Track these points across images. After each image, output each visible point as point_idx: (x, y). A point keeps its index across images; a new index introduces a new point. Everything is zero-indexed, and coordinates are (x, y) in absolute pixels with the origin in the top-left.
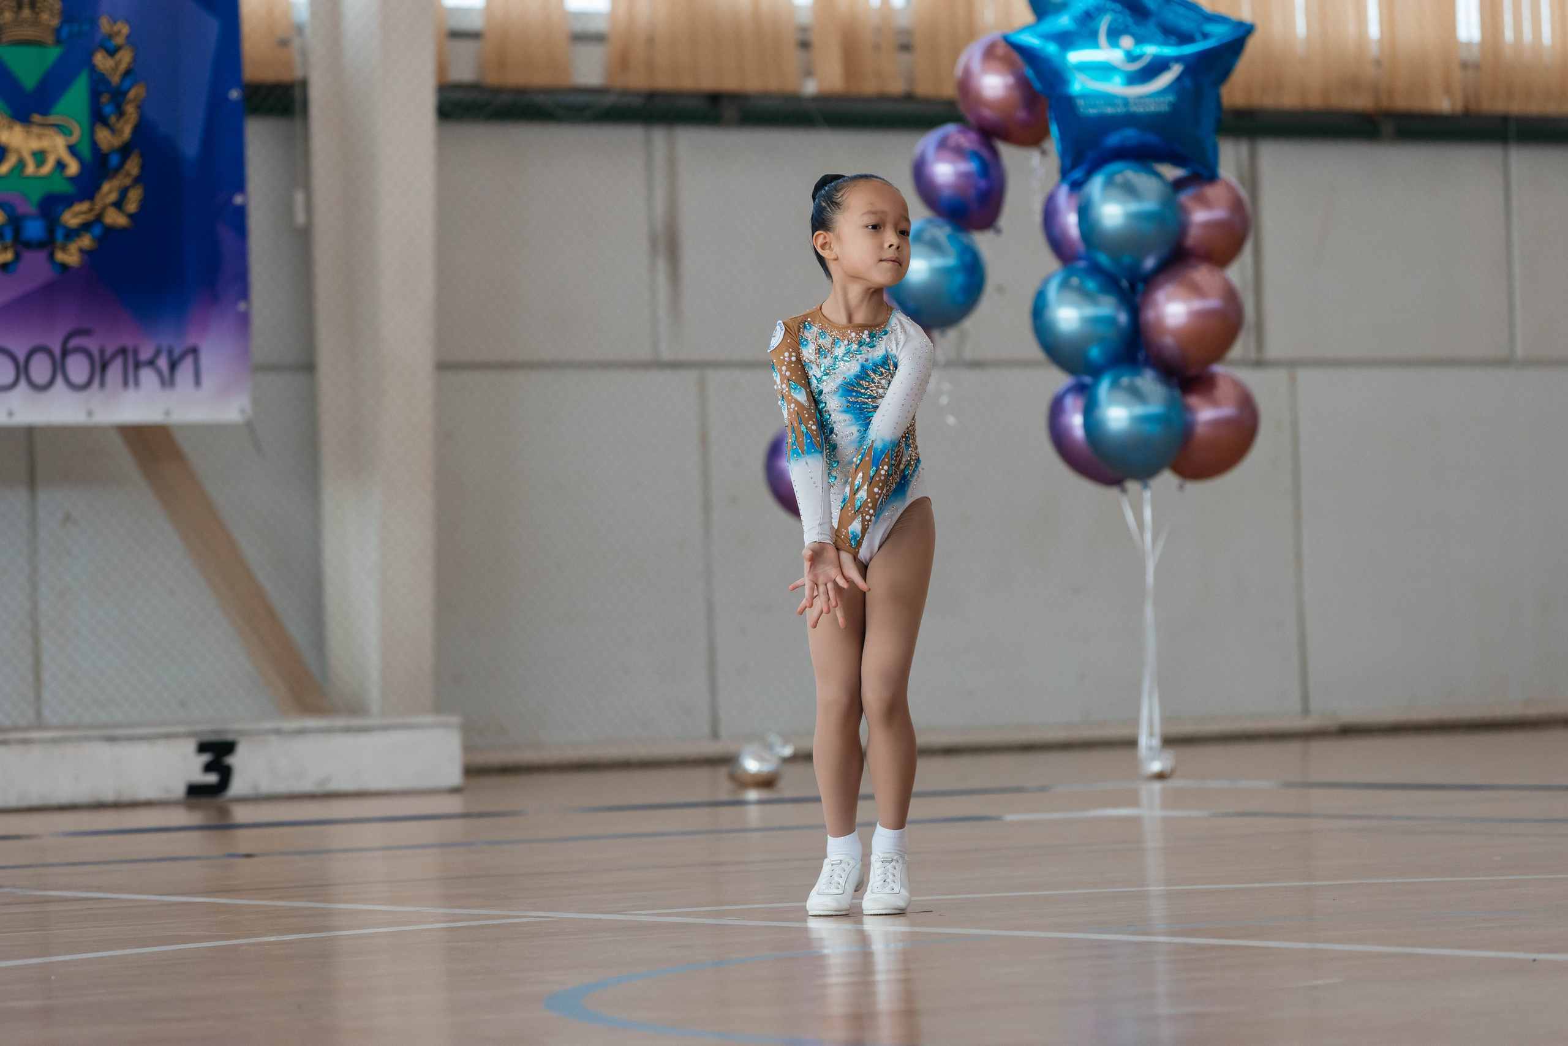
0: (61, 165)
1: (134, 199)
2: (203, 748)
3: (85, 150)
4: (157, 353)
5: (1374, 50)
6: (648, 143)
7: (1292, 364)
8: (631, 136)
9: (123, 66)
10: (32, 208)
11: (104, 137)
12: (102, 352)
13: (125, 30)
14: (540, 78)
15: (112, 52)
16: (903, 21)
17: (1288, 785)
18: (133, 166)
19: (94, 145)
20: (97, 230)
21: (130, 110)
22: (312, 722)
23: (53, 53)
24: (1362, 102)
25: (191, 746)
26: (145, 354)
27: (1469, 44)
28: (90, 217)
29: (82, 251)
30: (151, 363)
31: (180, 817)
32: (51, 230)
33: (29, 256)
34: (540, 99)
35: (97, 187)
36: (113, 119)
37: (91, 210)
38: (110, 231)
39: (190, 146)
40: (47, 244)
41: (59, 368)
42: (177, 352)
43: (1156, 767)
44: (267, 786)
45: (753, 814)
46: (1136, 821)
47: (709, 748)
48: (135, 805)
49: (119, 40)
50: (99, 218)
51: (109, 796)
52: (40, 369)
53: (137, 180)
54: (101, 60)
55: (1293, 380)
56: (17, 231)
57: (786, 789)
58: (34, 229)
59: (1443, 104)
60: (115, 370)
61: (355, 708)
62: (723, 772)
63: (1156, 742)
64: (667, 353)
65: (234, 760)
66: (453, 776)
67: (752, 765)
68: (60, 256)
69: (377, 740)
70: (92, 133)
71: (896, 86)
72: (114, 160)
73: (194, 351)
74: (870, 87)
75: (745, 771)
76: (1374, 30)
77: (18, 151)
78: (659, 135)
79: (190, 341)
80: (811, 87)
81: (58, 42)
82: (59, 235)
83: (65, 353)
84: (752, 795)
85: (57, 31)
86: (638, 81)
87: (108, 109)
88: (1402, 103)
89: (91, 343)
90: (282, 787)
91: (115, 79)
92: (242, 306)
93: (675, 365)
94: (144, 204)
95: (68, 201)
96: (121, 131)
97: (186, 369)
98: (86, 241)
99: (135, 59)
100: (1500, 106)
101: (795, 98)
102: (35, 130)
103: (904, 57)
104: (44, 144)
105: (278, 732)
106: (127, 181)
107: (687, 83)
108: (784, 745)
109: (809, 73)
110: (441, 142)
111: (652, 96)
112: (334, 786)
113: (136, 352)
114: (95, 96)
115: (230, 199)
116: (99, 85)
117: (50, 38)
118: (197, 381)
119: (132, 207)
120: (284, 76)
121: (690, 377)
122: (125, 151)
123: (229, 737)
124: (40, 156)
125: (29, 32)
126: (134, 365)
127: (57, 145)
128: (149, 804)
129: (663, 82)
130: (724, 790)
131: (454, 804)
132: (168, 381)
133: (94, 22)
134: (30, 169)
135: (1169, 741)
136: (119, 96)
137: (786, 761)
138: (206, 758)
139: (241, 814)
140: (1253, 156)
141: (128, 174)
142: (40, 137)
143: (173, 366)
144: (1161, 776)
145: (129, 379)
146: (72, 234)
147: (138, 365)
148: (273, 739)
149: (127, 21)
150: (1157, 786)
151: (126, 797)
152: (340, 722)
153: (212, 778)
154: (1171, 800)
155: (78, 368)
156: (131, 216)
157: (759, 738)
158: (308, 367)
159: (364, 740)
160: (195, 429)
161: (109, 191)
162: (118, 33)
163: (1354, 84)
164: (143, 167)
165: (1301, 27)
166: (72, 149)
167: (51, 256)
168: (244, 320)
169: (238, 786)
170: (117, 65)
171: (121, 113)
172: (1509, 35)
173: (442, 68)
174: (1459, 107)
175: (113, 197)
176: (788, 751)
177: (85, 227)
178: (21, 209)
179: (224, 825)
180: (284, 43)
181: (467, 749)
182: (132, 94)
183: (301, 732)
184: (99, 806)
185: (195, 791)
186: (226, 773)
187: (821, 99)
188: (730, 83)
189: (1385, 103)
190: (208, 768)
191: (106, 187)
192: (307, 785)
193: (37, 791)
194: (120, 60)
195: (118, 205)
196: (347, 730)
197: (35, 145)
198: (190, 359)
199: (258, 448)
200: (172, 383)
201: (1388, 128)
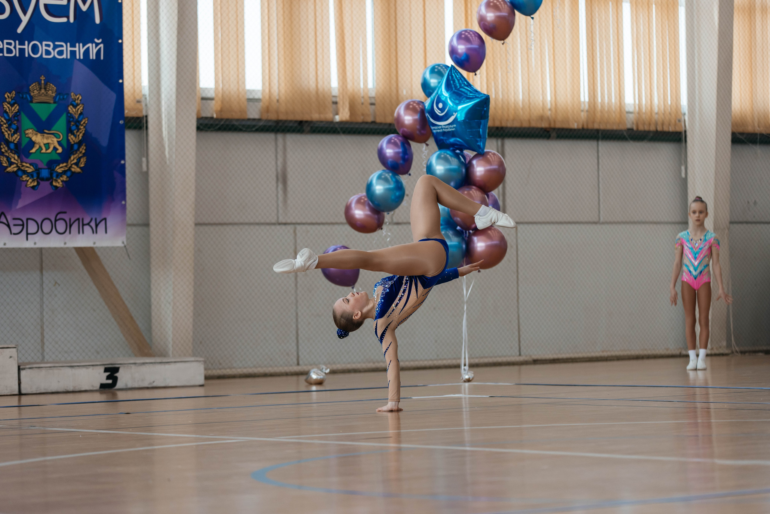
0: (55, 149)
1: (83, 160)
2: (106, 370)
3: (65, 144)
4: (91, 220)
5: (549, 106)
6: (276, 140)
8: (270, 137)
9: (79, 112)
10: (44, 166)
11: (72, 138)
12: (70, 220)
13: (80, 98)
14: (236, 116)
15: (75, 107)
16: (373, 94)
17: (516, 384)
18: (83, 149)
19: (68, 140)
20: (69, 174)
21: (82, 128)
22: (148, 360)
23: (53, 106)
24: (544, 125)
25: (102, 369)
26: (86, 222)
27: (584, 103)
28: (66, 169)
29: (62, 181)
30: (88, 224)
31: (98, 397)
32: (51, 174)
33: (42, 183)
34: (236, 123)
35: (70, 157)
36: (75, 132)
37: (66, 166)
38: (73, 173)
39: (104, 142)
40: (50, 179)
41: (54, 226)
42: (98, 220)
43: (467, 377)
44: (131, 384)
45: (314, 395)
46: (460, 398)
47: (296, 369)
48: (80, 392)
49: (78, 102)
50: (69, 169)
51: (71, 389)
52: (47, 226)
53: (84, 155)
54: (71, 109)
56: (38, 174)
57: (326, 386)
58: (45, 173)
59: (575, 125)
60: (75, 227)
61: (163, 354)
62: (302, 378)
63: (467, 368)
64: (281, 220)
65: (119, 375)
66: (201, 380)
67: (314, 376)
68: (54, 184)
69: (172, 367)
70: (67, 136)
71: (370, 119)
72: (76, 147)
73: (105, 219)
74: (360, 119)
75: (311, 378)
76: (549, 98)
77: (39, 143)
78: (280, 137)
79: (104, 216)
80: (337, 118)
81: (55, 102)
82: (55, 175)
83: (56, 220)
84: (314, 388)
85: (54, 98)
86: (273, 117)
87: (74, 128)
88: (558, 125)
89: (66, 217)
90: (136, 385)
91: (76, 116)
92: (123, 202)
93: (285, 224)
94: (86, 163)
95: (58, 163)
96: (78, 136)
97: (102, 226)
98: (64, 178)
99: (84, 110)
100: (597, 126)
101: (332, 122)
102: (46, 135)
103: (373, 107)
104: (49, 141)
105: (135, 364)
106: (80, 155)
107: (291, 117)
108: (326, 369)
109: (337, 114)
110: (198, 138)
111: (278, 122)
112: (155, 384)
113: (83, 220)
114: (68, 122)
115: (119, 162)
116: (70, 117)
117: (52, 102)
118: (106, 231)
119: (82, 165)
120: (140, 115)
121: (290, 228)
122: (80, 144)
123: (117, 366)
124: (47, 145)
125: (44, 99)
126: (82, 226)
127: (54, 142)
128: (86, 391)
129: (282, 117)
130: (303, 386)
131: (200, 392)
132: (95, 231)
133: (68, 94)
134: (44, 151)
135: (472, 366)
136: (78, 123)
137: (326, 374)
138: (108, 374)
139: (121, 396)
140: (503, 145)
141: (81, 153)
142: (47, 138)
143: (97, 226)
144: (469, 381)
145: (80, 231)
146: (59, 175)
147: (83, 225)
148: (133, 366)
149: (81, 94)
150: (467, 384)
151: (77, 389)
152: (158, 360)
153: (110, 381)
154: (472, 391)
155: (61, 226)
156: (81, 168)
157: (316, 365)
158: (147, 225)
159: (167, 366)
160: (105, 249)
161: (73, 158)
162: (78, 99)
163: (542, 118)
164: (86, 150)
166: (59, 142)
167: (51, 184)
168: (124, 207)
169: (119, 385)
170: (77, 111)
171: (79, 129)
172: (599, 99)
173: (198, 113)
174: (580, 127)
175: (75, 161)
176: (328, 371)
177: (64, 172)
178: (40, 166)
179: (114, 401)
180: (139, 102)
181: (206, 369)
182: (83, 122)
183: (144, 364)
184: (67, 392)
185: (103, 386)
186: (115, 380)
187: (341, 123)
188: (306, 118)
189: (553, 125)
190: (108, 378)
191: (72, 158)
192: (146, 385)
193: (44, 386)
194: (78, 109)
195: (77, 164)
196: (161, 363)
197: (46, 141)
198: (103, 222)
199: (129, 256)
200: (96, 232)
201: (554, 134)
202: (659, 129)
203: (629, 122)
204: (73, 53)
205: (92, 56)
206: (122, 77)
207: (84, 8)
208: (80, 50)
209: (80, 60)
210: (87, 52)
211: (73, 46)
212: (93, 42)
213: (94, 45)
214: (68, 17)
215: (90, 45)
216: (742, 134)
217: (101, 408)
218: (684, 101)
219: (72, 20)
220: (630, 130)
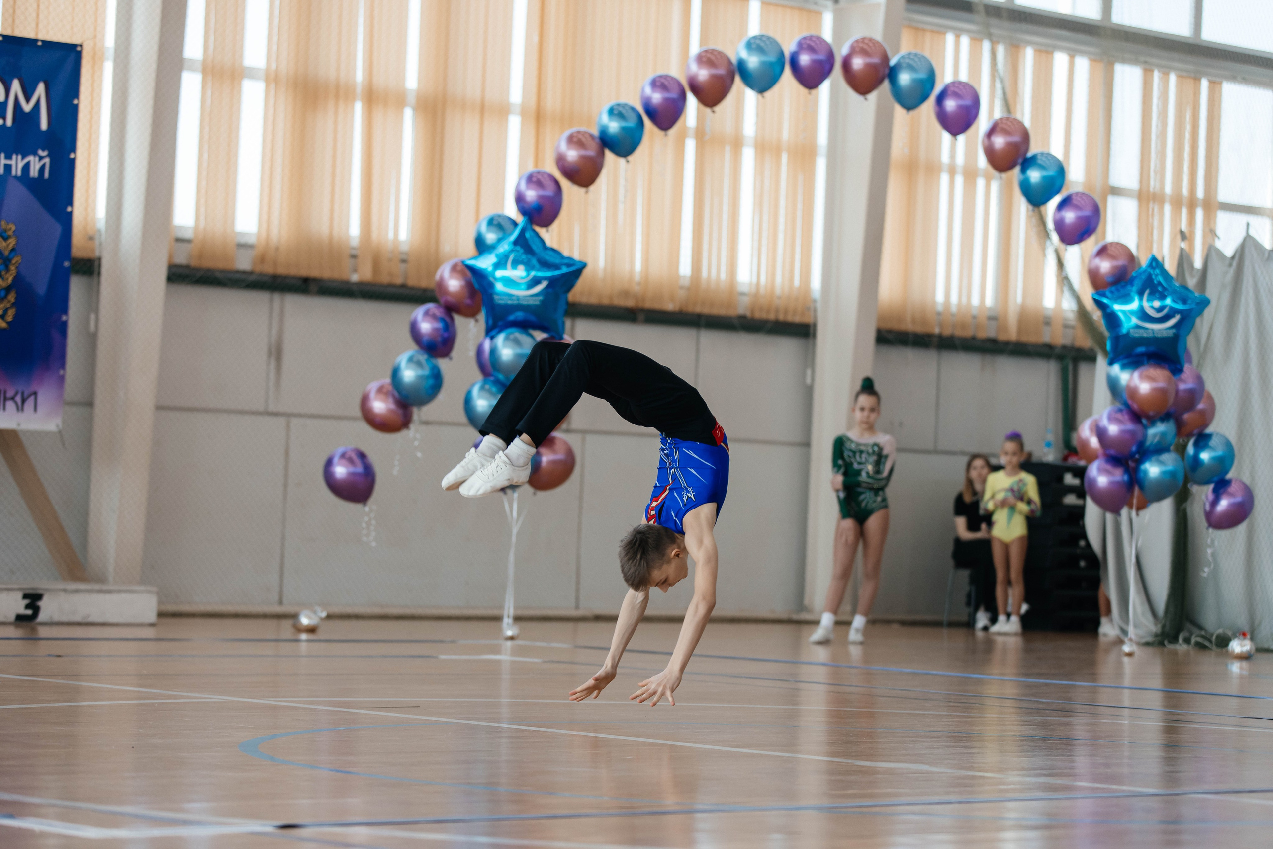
1: (11, 313)
2: (25, 596)
4: (16, 394)
5: (637, 278)
6: (271, 301)
7: (584, 432)
8: (262, 297)
9: (11, 246)
13: (14, 228)
14: (220, 265)
15: (5, 239)
16: (405, 248)
17: (576, 647)
18: (12, 297)
21: (13, 268)
22: (81, 586)
24: (630, 303)
25: (20, 595)
26: (10, 394)
27: (684, 277)
30: (13, 398)
31: (12, 632)
34: (218, 275)
36: (3, 273)
39: (41, 288)
42: (26, 394)
43: (510, 633)
44: (57, 618)
45: (304, 647)
46: (498, 661)
47: (278, 609)
49: (10, 233)
53: (13, 305)
55: (584, 440)
57: (320, 635)
59: (670, 306)
61: (102, 580)
62: (289, 622)
63: (511, 621)
64: (272, 408)
65: (42, 604)
66: (152, 617)
67: (305, 621)
69: (115, 597)
72: (3, 294)
73: (35, 394)
74: (385, 279)
75: (301, 623)
76: (638, 267)
78: (277, 297)
79: (34, 388)
80: (355, 278)
84: (304, 636)
86: (268, 269)
87: (2, 267)
88: (648, 305)
90: (64, 619)
91: (6, 253)
92: (61, 372)
93: (276, 414)
94: (16, 317)
96: (8, 279)
97: (30, 403)
99: (16, 244)
100: (698, 309)
101: (347, 283)
103: (403, 266)
105: (65, 590)
106: (9, 305)
107: (293, 271)
108: (322, 613)
109: (355, 271)
110: (167, 295)
111: (275, 277)
112: (90, 619)
113: (5, 392)
115: (60, 317)
118: (35, 409)
119: (10, 318)
120: (90, 255)
121: (282, 420)
122: (8, 289)
123: (40, 592)
126: (4, 400)
129: (282, 271)
130: (290, 632)
131: (150, 633)
132: (20, 408)
135: (518, 619)
136: (7, 261)
137: (322, 619)
138: (27, 602)
139: (43, 632)
141: (9, 301)
143: (24, 401)
144: (512, 638)
145: (2, 406)
147: (6, 399)
148: (62, 593)
149: (15, 224)
150: (509, 643)
152: (97, 587)
153: (29, 612)
154: (516, 651)
156: (8, 323)
157: (309, 606)
158: (91, 404)
159: (108, 597)
160: (31, 433)
162: (10, 229)
163: (626, 293)
164: (16, 299)
165: (601, 264)
168: (62, 379)
169: (42, 617)
170: (8, 246)
171: (8, 270)
172: (704, 274)
173: (170, 257)
174: (677, 308)
175: (1, 313)
176: (324, 615)
179: (33, 638)
180: (91, 238)
181: (160, 602)
182: (14, 262)
183: (76, 591)
185: (20, 618)
186: (36, 610)
187: (360, 284)
188: (314, 273)
189: (641, 305)
190: (27, 607)
192: (77, 618)
194: (10, 243)
195: (3, 317)
196: (100, 591)
198: (32, 398)
199: (64, 445)
200: (23, 409)
201: (641, 316)
202: (781, 317)
203: (742, 308)
204: (8, 168)
205: (34, 173)
206: (71, 203)
207: (27, 108)
208: (17, 163)
209: (16, 177)
210: (27, 167)
211: (9, 157)
212: (35, 153)
213: (37, 158)
214: (4, 119)
215: (31, 158)
216: (890, 331)
217: (16, 647)
218: (816, 284)
219: (9, 122)
220: (742, 318)
